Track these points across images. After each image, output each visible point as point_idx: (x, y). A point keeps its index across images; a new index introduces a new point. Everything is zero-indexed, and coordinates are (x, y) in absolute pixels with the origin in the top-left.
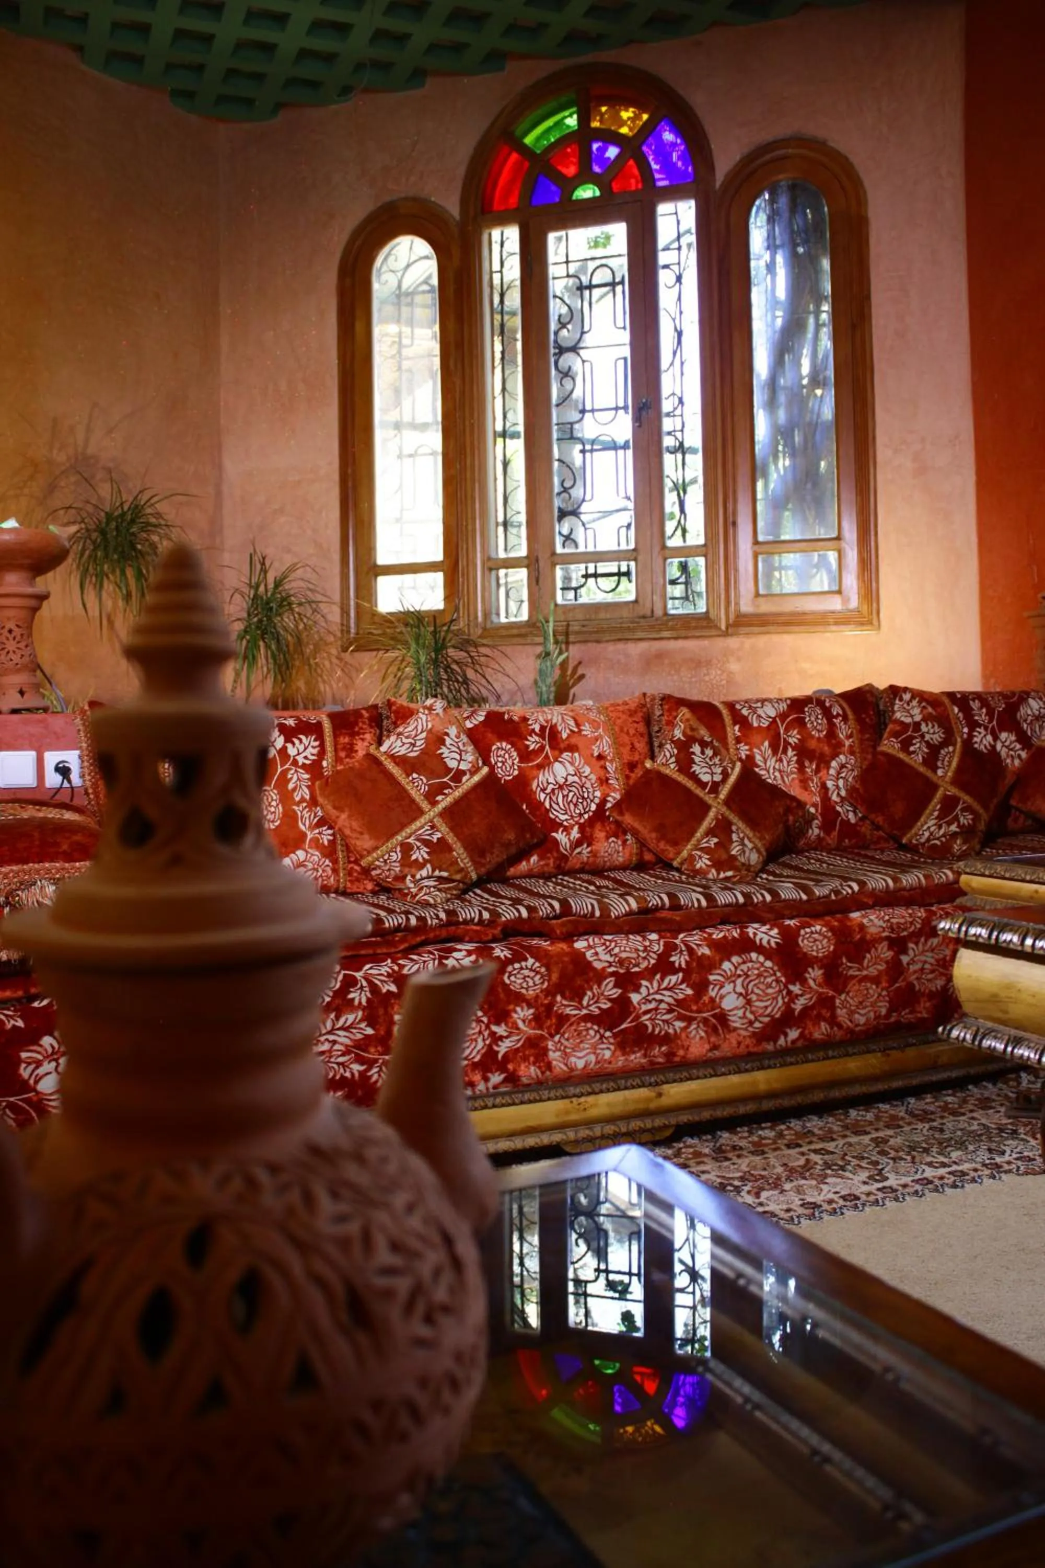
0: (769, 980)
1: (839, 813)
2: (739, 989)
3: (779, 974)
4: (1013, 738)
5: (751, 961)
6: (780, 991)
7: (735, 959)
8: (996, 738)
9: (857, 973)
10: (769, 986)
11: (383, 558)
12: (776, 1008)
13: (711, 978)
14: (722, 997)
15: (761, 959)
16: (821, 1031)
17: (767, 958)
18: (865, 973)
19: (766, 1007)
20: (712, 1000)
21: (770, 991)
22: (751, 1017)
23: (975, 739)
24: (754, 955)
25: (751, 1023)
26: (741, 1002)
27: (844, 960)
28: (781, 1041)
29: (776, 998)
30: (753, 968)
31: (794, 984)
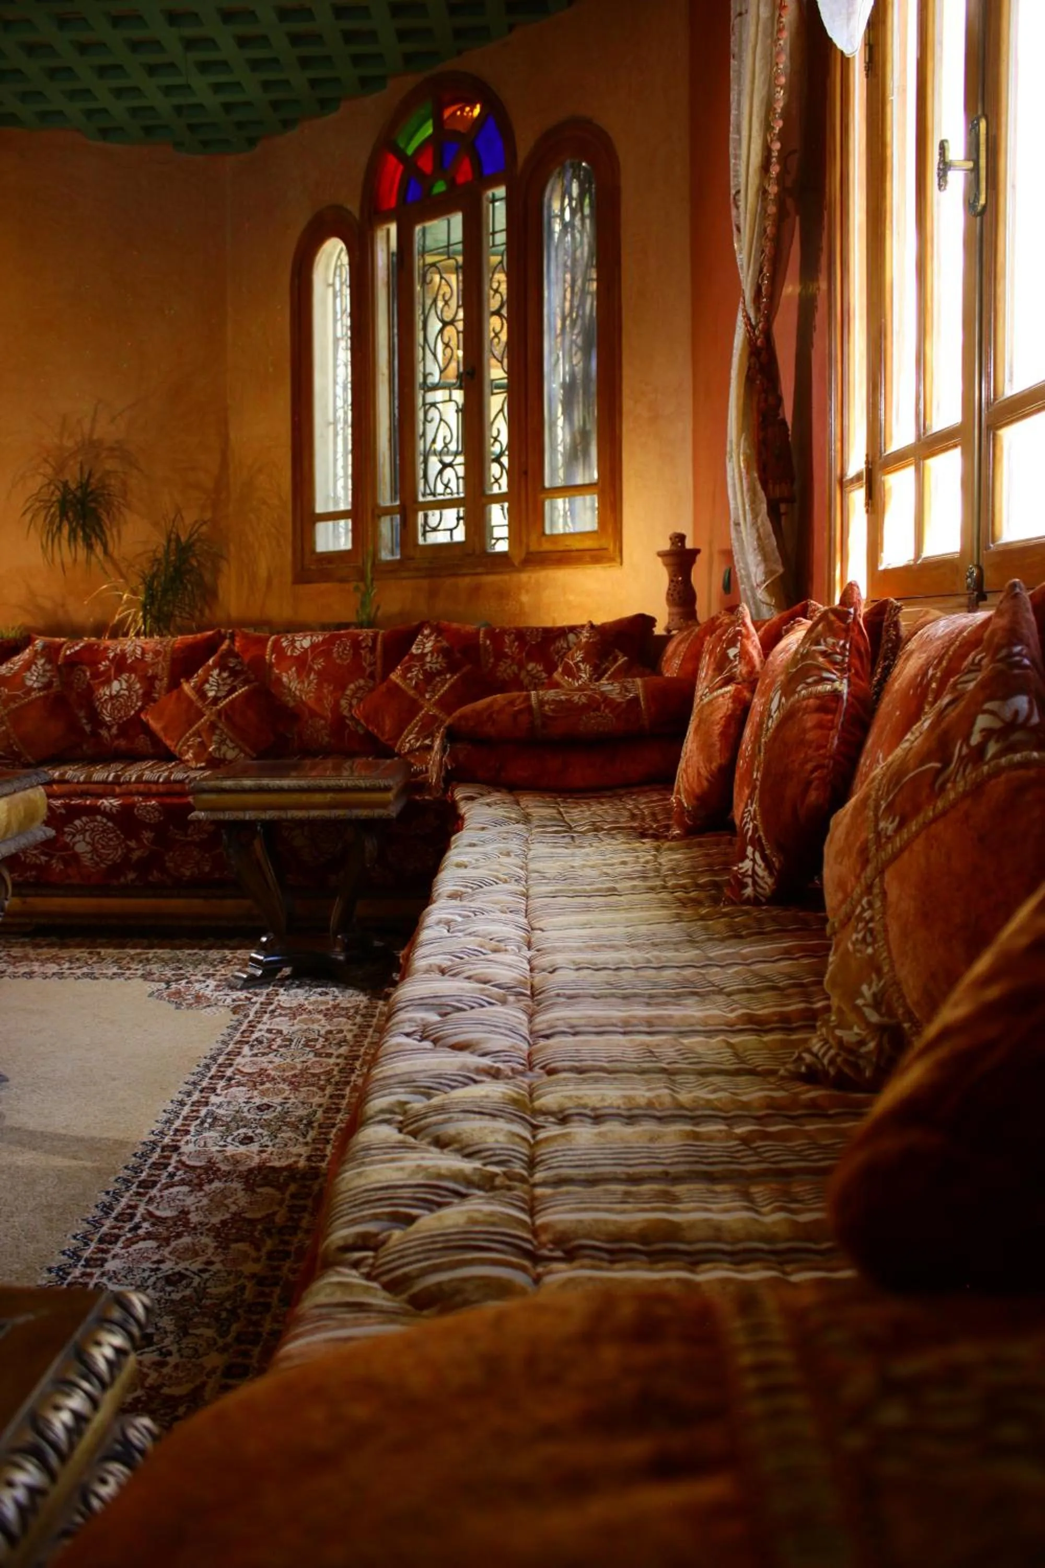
0: (111, 836)
1: (348, 726)
2: (88, 839)
3: (119, 832)
4: (540, 668)
5: (96, 821)
6: (120, 844)
7: (84, 819)
8: (521, 666)
9: (182, 838)
10: (111, 839)
11: (319, 509)
12: (116, 855)
13: (66, 829)
14: (75, 844)
15: (105, 820)
16: (154, 877)
17: (109, 820)
18: (189, 839)
19: (109, 854)
20: (67, 844)
21: (111, 843)
22: (97, 859)
23: (500, 668)
24: (99, 818)
25: (97, 864)
26: (89, 848)
27: (171, 828)
28: (122, 880)
29: (116, 849)
30: (98, 826)
31: (130, 840)
